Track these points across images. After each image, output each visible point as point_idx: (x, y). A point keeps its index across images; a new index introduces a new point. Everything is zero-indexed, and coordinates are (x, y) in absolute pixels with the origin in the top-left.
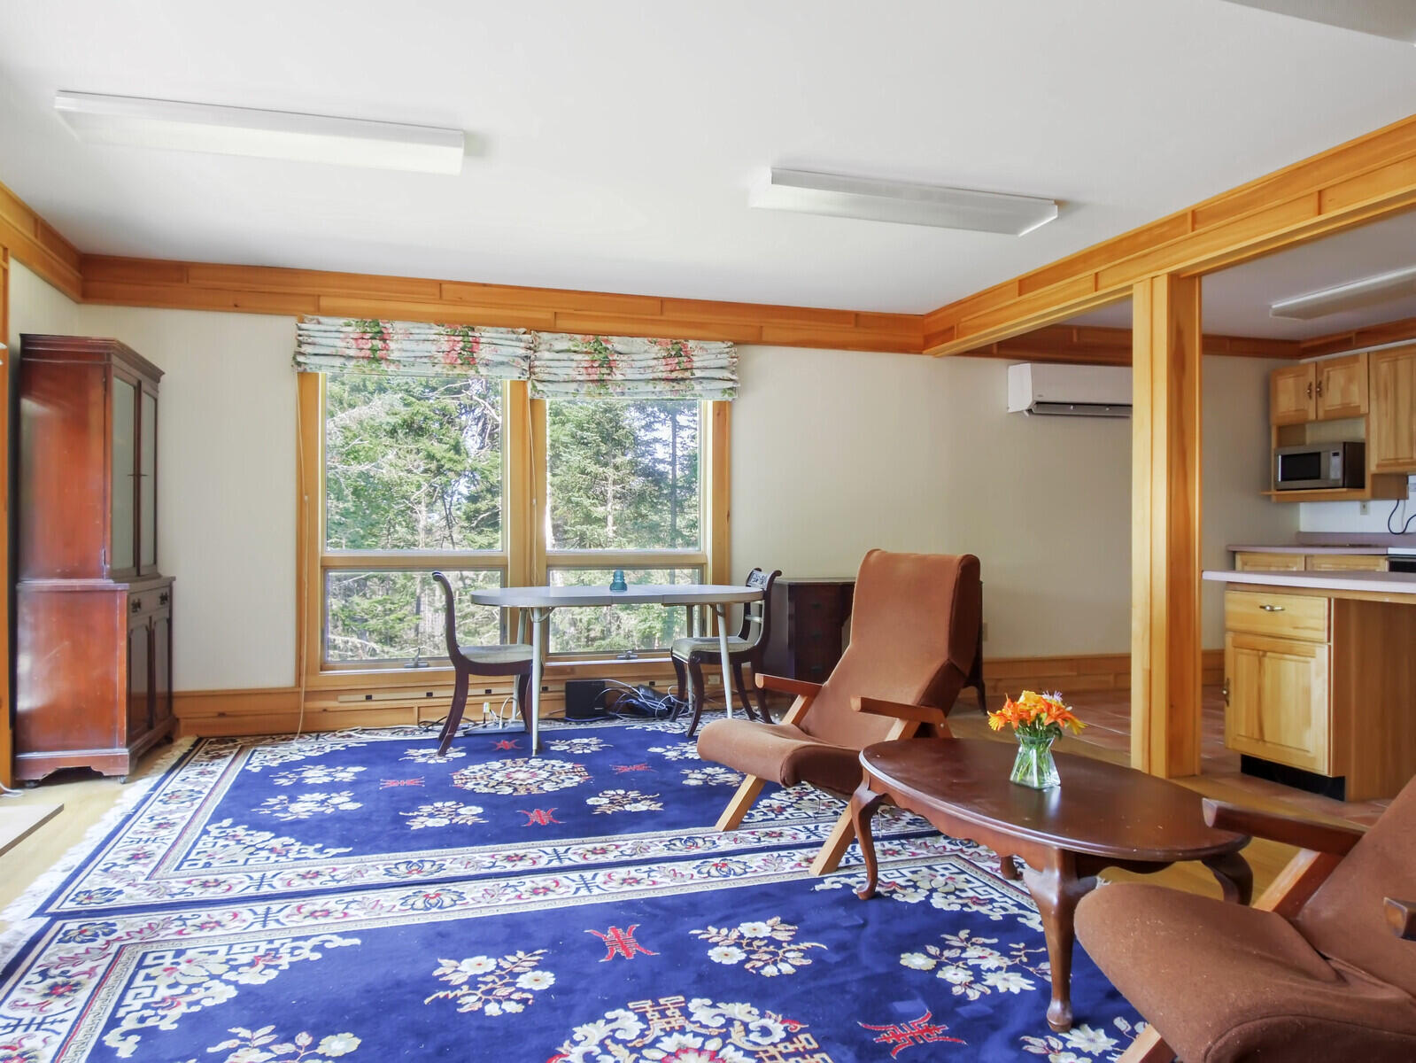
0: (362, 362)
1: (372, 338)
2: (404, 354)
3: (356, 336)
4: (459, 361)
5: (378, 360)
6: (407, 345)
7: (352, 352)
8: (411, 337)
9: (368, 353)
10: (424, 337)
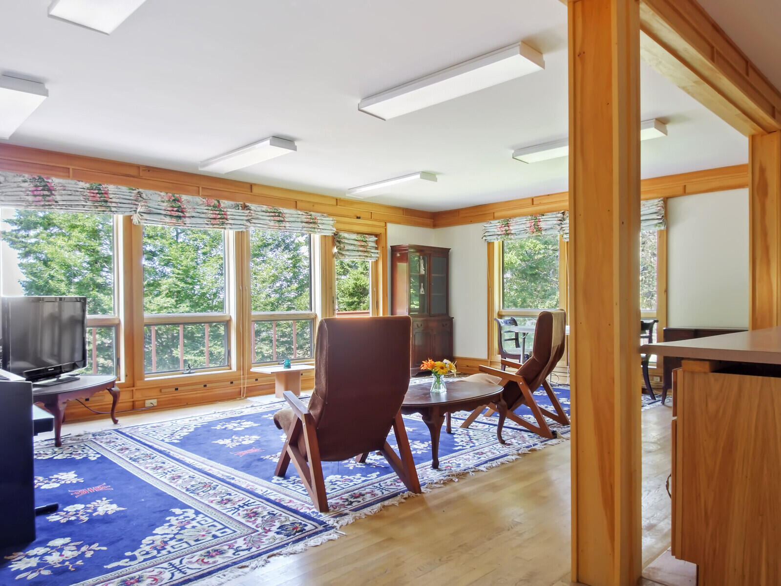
0: (503, 236)
1: (505, 226)
2: (516, 231)
3: (500, 226)
4: (535, 230)
5: (508, 234)
6: (517, 227)
7: (499, 233)
8: (517, 223)
9: (504, 232)
10: (521, 223)
